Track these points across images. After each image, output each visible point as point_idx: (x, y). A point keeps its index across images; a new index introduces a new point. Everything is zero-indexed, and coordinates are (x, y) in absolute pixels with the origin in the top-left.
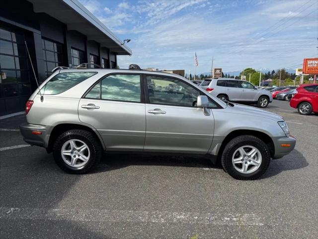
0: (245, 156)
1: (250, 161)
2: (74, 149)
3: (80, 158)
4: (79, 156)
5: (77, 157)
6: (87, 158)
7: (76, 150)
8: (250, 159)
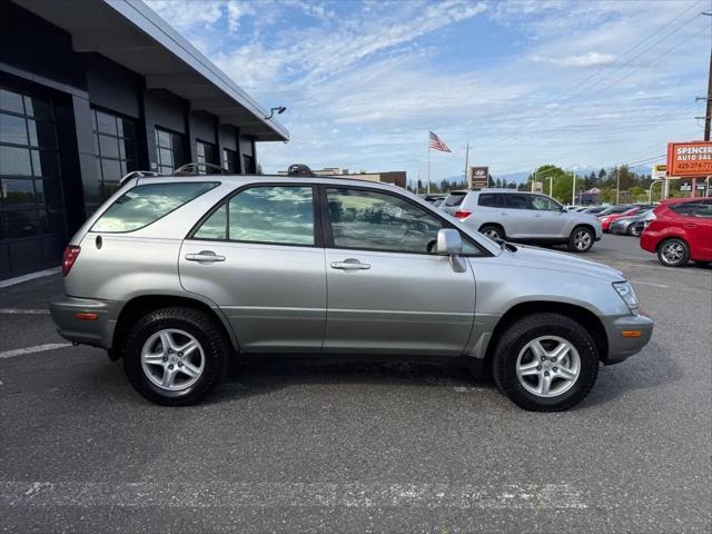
0: (544, 358)
1: (555, 369)
2: (170, 351)
3: (184, 369)
4: (180, 365)
5: (176, 368)
6: (199, 371)
7: (173, 352)
8: (554, 364)
